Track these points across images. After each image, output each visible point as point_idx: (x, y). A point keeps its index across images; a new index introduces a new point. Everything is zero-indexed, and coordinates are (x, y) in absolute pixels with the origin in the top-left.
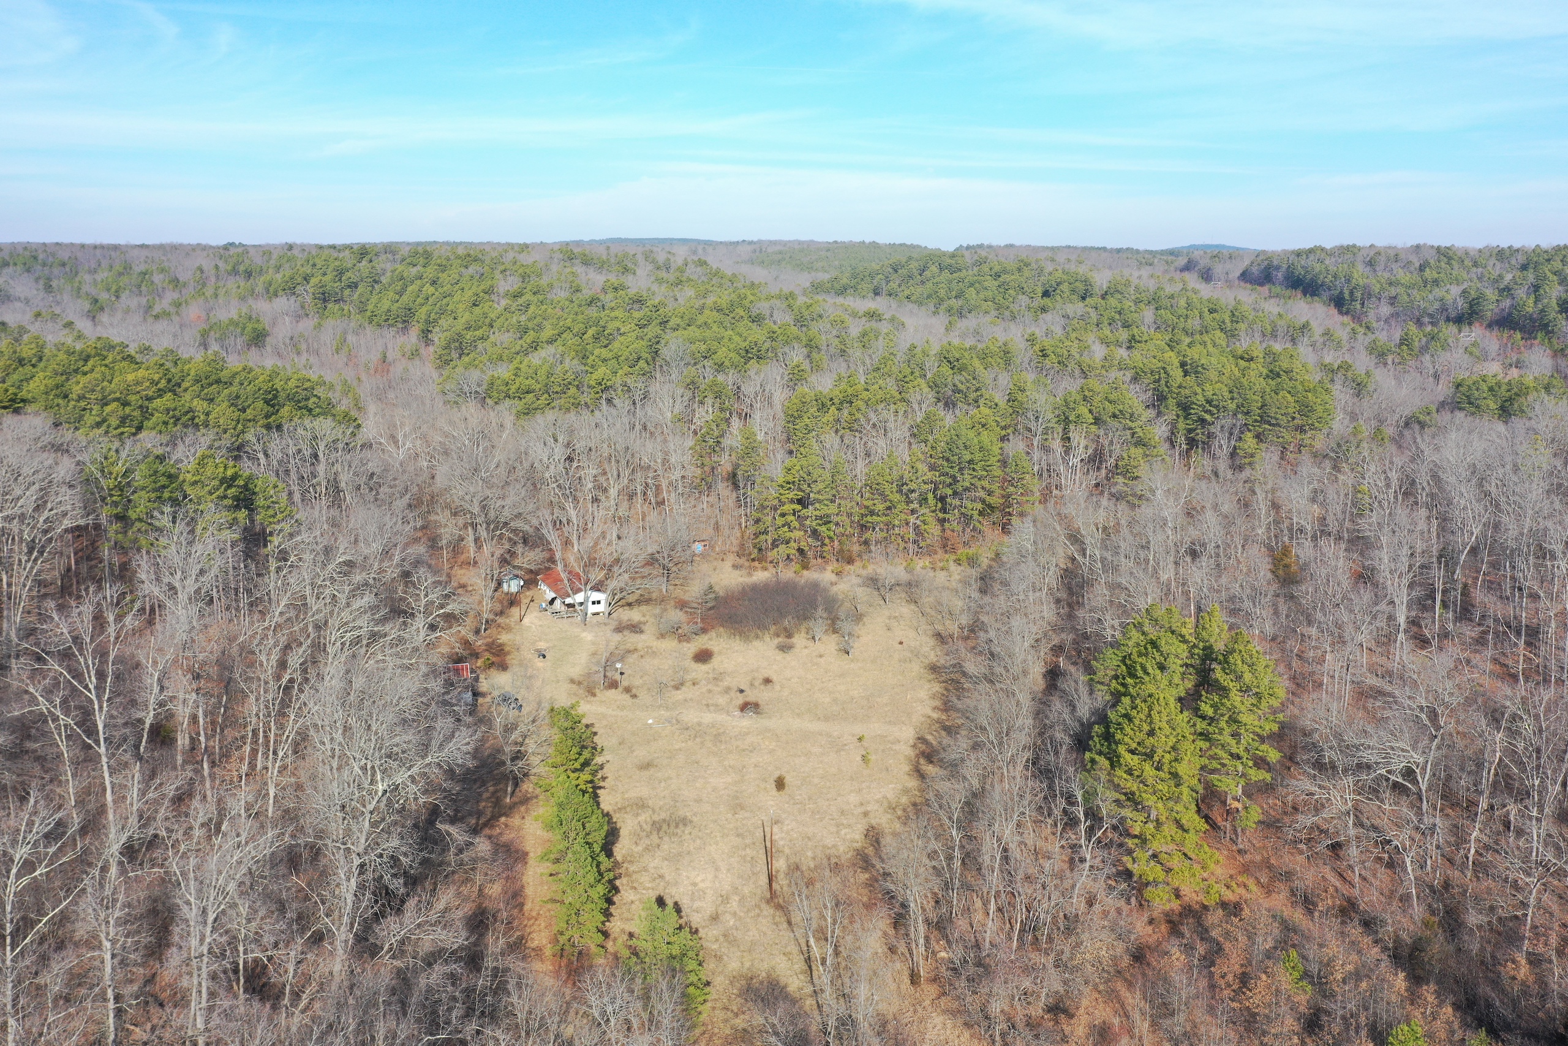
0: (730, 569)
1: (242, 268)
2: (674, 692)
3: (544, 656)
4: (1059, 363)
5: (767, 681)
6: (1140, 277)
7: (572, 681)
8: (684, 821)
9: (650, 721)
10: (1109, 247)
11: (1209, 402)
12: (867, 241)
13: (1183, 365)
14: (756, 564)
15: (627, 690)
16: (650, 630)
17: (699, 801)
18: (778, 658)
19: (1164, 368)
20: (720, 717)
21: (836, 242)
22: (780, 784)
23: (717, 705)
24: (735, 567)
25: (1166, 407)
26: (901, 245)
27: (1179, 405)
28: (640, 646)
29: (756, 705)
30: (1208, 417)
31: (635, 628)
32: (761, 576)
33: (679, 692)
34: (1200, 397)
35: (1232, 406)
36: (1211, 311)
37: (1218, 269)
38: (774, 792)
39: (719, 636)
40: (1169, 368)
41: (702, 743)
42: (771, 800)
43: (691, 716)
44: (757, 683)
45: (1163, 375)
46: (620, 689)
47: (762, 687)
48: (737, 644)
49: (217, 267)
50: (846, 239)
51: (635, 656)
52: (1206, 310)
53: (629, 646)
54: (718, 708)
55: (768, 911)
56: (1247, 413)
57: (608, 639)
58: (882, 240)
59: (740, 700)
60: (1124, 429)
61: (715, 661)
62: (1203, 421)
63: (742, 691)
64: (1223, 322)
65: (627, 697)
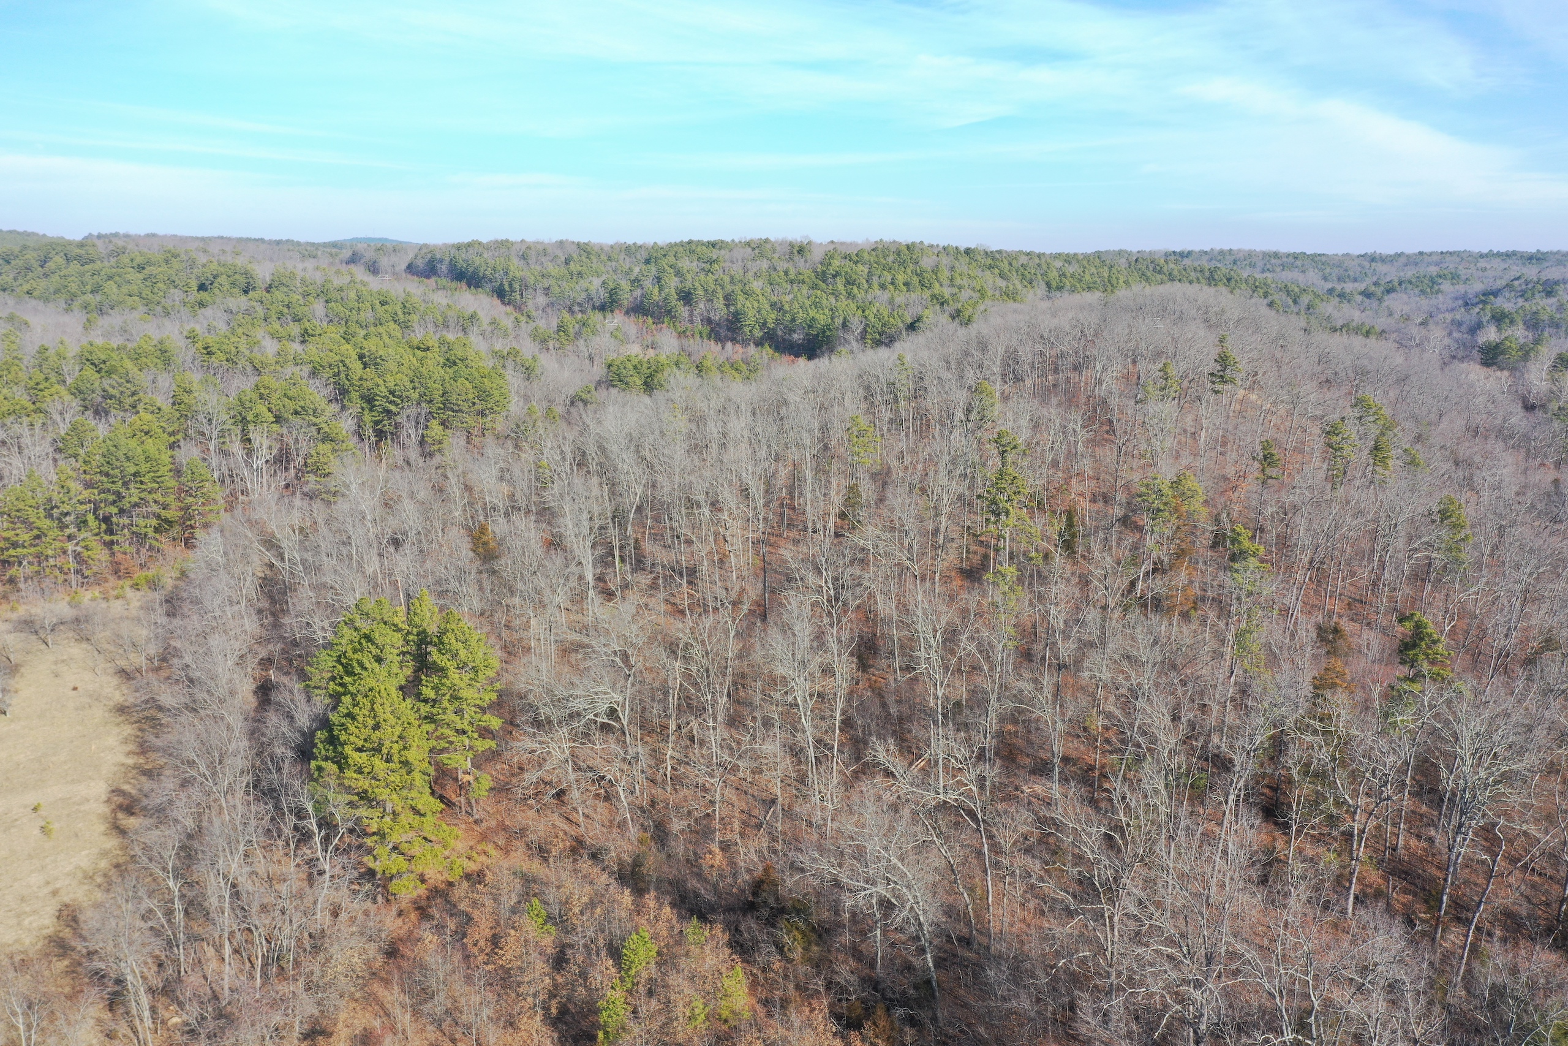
4: (227, 360)
6: (304, 270)
10: (267, 238)
11: (392, 393)
13: (361, 357)
19: (342, 361)
25: (350, 400)
27: (362, 397)
30: (392, 408)
34: (382, 388)
35: (415, 396)
36: (383, 303)
37: (384, 262)
40: (347, 361)
45: (342, 368)
52: (377, 302)
56: (430, 402)
60: (309, 426)
62: (388, 412)
64: (396, 314)
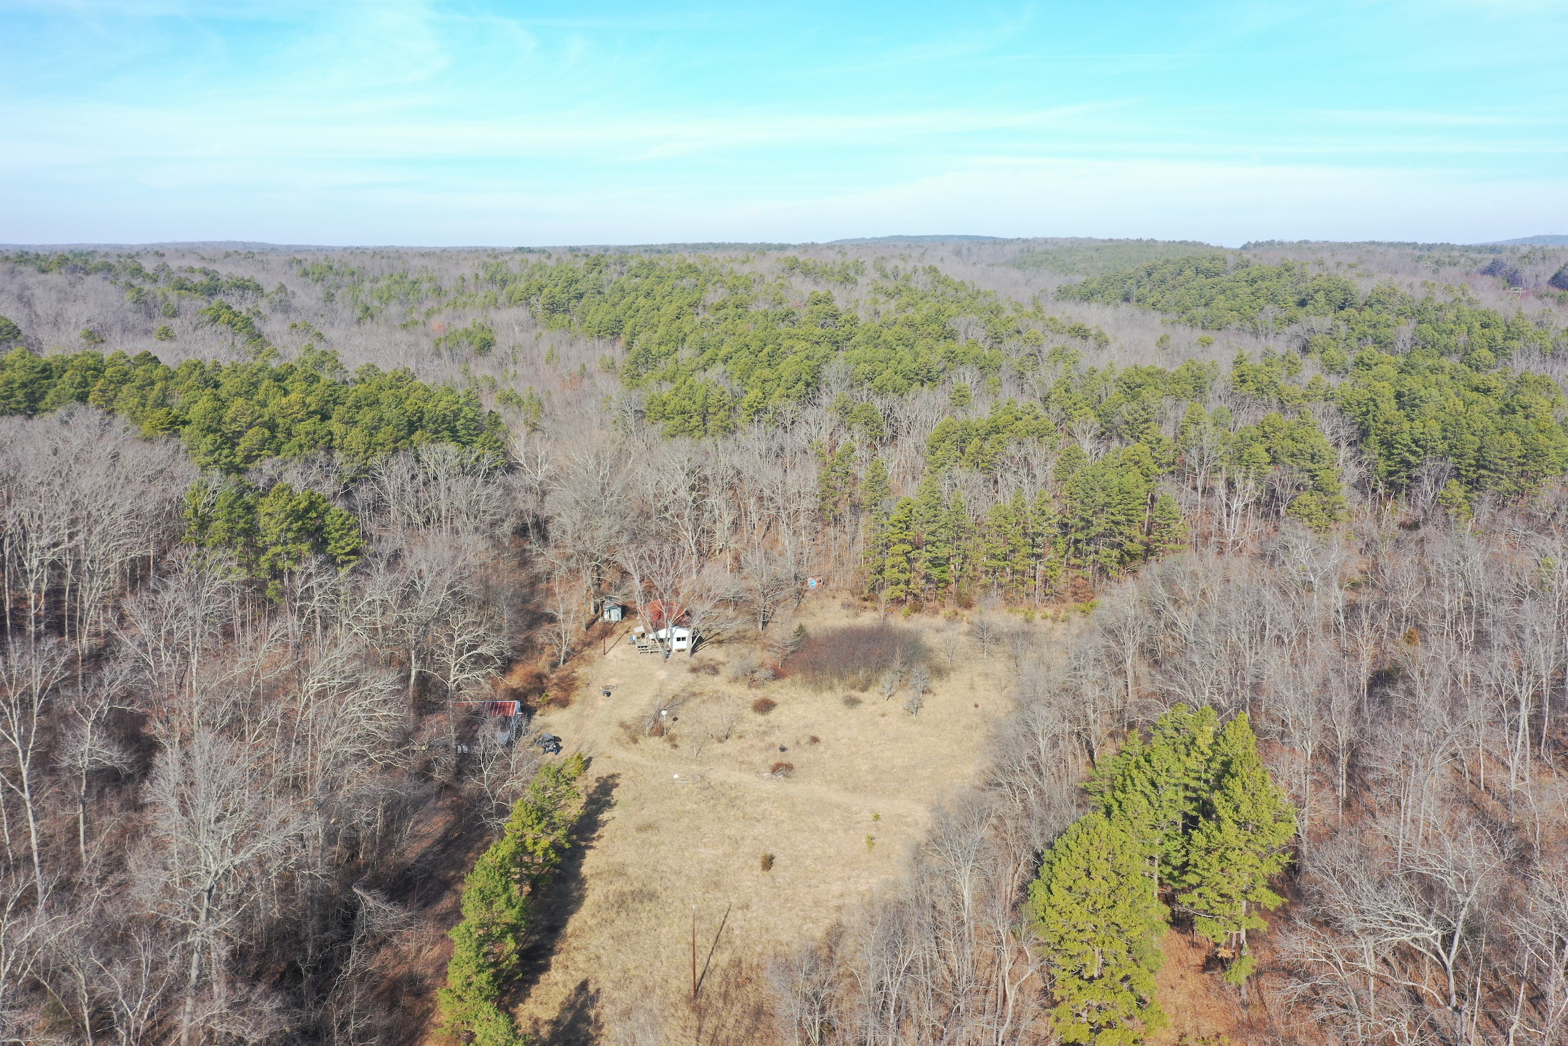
0: (839, 607)
1: (499, 277)
2: (716, 745)
3: (609, 694)
4: (1257, 389)
5: (815, 740)
7: (623, 725)
8: (652, 896)
9: (676, 776)
11: (1416, 442)
12: (1145, 238)
13: (1399, 396)
14: (868, 604)
15: (672, 739)
16: (726, 672)
17: (678, 873)
18: (839, 714)
19: (1374, 400)
20: (748, 778)
21: (1111, 240)
22: (768, 863)
23: (751, 763)
24: (846, 606)
25: (1367, 445)
26: (1181, 242)
27: (1382, 443)
28: (707, 690)
29: (789, 767)
30: (1412, 458)
31: (714, 670)
32: (868, 619)
33: (720, 745)
34: (1406, 436)
35: (1441, 446)
36: (1484, 326)
37: (1527, 272)
38: (758, 871)
39: (794, 683)
40: (1379, 400)
41: (715, 805)
42: (751, 879)
43: (719, 774)
44: (803, 742)
45: (1372, 408)
46: (665, 736)
47: (807, 746)
48: (806, 695)
49: (477, 276)
50: (1122, 237)
51: (698, 700)
52: (1477, 325)
53: (696, 689)
54: (752, 768)
55: (684, 1011)
56: (1461, 456)
57: (680, 679)
58: (1159, 238)
59: (776, 757)
60: (1301, 470)
61: (773, 714)
62: (1408, 464)
63: (783, 749)
64: (1494, 339)
65: (667, 745)
